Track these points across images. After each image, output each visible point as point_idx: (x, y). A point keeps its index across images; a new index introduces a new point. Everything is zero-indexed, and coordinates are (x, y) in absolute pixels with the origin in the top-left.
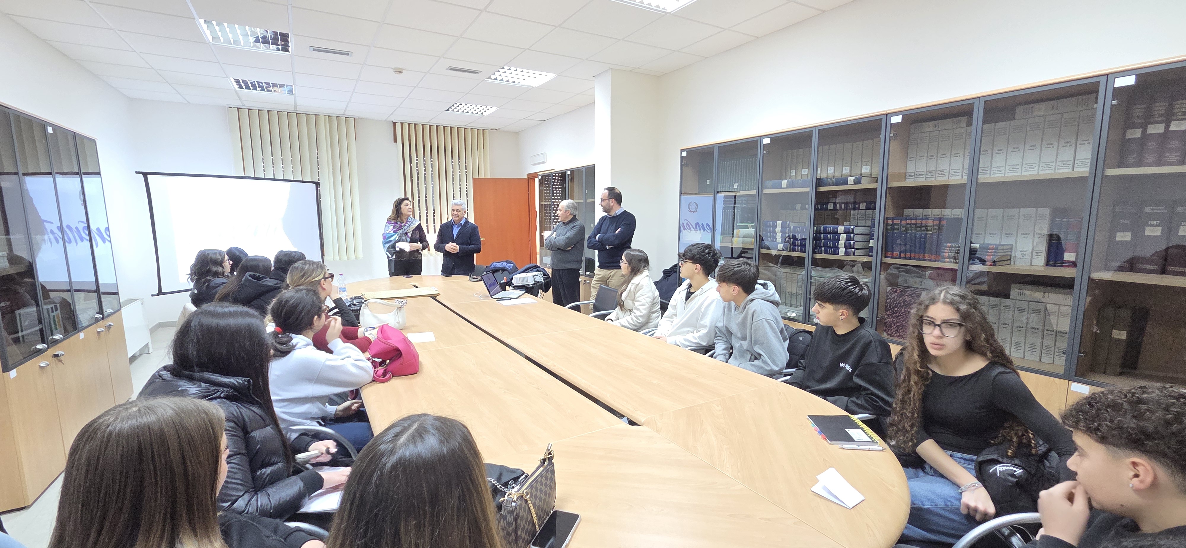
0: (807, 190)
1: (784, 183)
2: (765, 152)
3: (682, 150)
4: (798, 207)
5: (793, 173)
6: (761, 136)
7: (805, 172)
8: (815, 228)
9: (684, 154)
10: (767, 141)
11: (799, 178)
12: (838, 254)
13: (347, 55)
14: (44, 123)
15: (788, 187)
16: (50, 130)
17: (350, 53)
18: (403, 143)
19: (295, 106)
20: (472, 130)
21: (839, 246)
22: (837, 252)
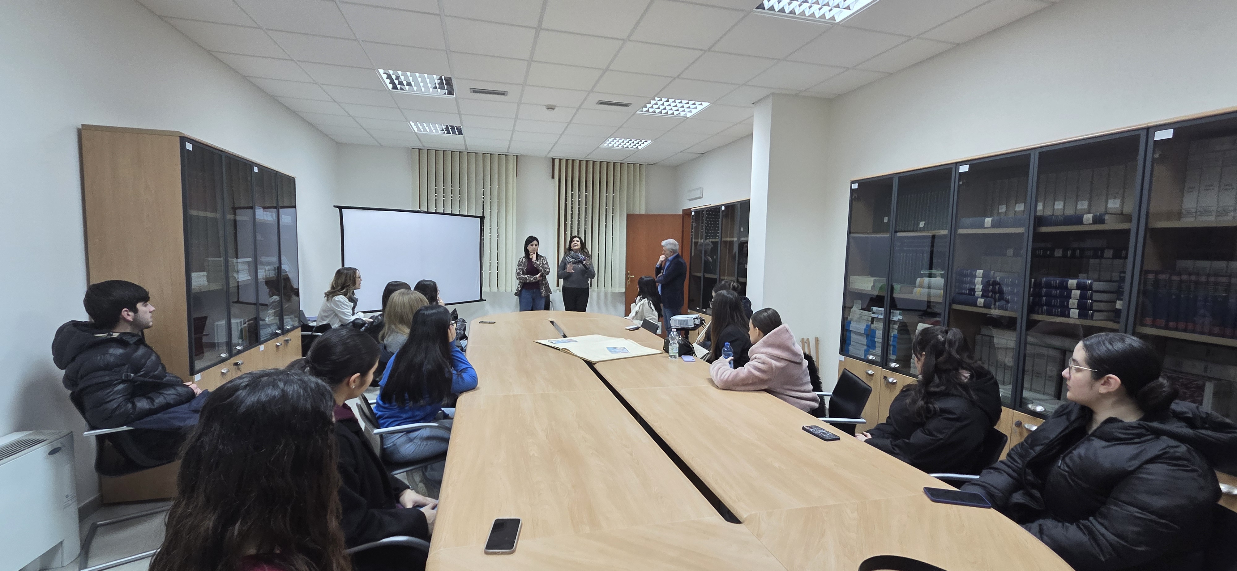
0: (1020, 230)
1: (988, 221)
2: (961, 183)
3: (853, 182)
4: (1010, 252)
5: (1003, 209)
6: (956, 163)
7: (1020, 207)
8: (1033, 280)
9: (855, 186)
10: (964, 169)
11: (1011, 214)
12: (1068, 316)
13: (503, 94)
14: (251, 163)
15: (993, 226)
16: (256, 169)
17: (505, 93)
18: (560, 179)
19: (466, 146)
20: (628, 165)
21: (1070, 306)
22: (1067, 314)
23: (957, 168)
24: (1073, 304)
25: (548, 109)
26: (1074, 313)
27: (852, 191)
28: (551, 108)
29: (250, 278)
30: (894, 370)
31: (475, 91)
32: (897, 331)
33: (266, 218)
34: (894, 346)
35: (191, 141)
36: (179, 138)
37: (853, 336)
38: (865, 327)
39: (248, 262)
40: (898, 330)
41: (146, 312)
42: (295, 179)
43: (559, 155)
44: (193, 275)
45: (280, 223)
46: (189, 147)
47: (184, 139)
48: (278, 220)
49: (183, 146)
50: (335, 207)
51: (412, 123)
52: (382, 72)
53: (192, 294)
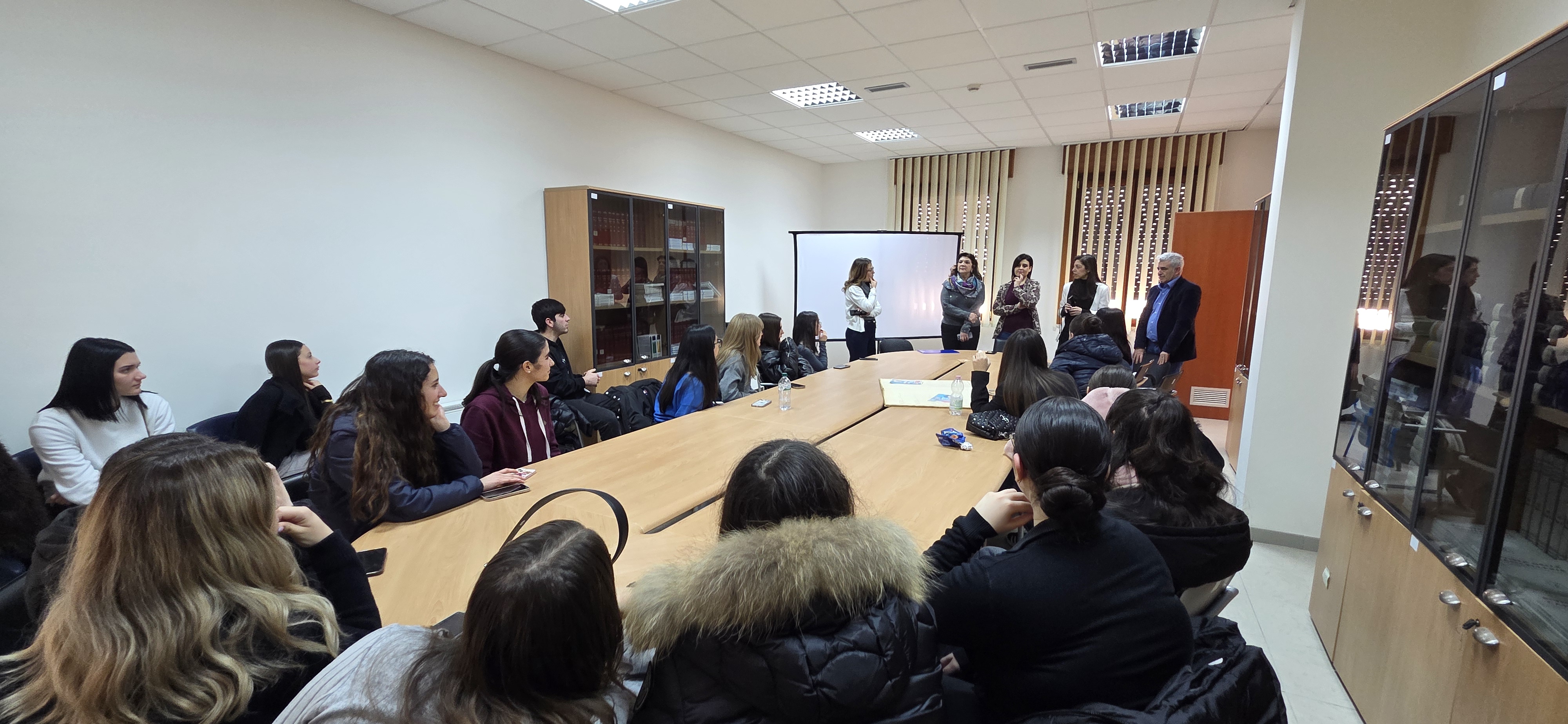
0: (1546, 214)
1: (1519, 195)
3: (1388, 132)
6: (1491, 72)
9: (1389, 139)
10: (1500, 81)
13: (902, 86)
14: (663, 202)
15: (1524, 206)
16: (670, 207)
17: (904, 85)
18: (1071, 174)
19: (940, 147)
20: (1188, 137)
23: (1491, 82)
25: (970, 90)
28: (973, 88)
30: (1374, 494)
31: (875, 90)
33: (685, 248)
35: (595, 191)
36: (586, 191)
41: (562, 322)
42: (723, 210)
43: (1069, 141)
44: (597, 296)
45: (701, 252)
46: (594, 196)
47: (590, 191)
48: (697, 249)
49: (589, 195)
50: (790, 232)
51: (859, 134)
52: (778, 93)
53: (596, 311)
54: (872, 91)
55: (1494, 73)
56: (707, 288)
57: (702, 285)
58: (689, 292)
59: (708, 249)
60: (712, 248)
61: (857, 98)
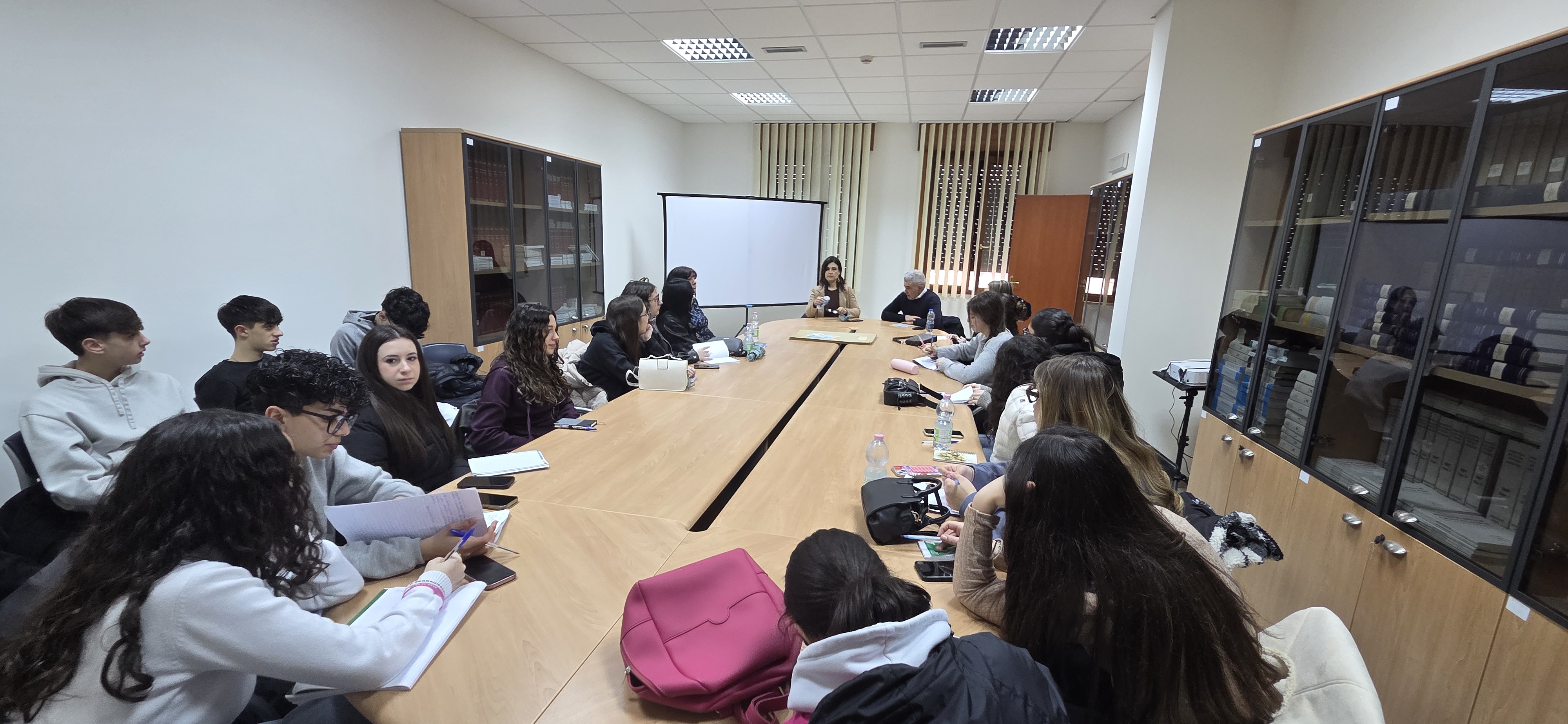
1: (1411, 198)
2: (1384, 131)
3: (1257, 136)
6: (1382, 95)
9: (1259, 143)
10: (1392, 104)
12: (1487, 374)
13: (801, 50)
14: (542, 153)
15: (1416, 208)
16: (549, 159)
17: (803, 49)
18: (926, 151)
19: (808, 115)
20: (1025, 125)
21: (1494, 357)
22: (1486, 370)
23: (1383, 103)
24: (1500, 351)
25: (863, 61)
26: (1498, 368)
27: (1254, 150)
28: (866, 60)
29: (543, 264)
30: (1254, 438)
31: (770, 51)
32: (1274, 380)
33: (563, 207)
34: (1265, 403)
35: (471, 136)
36: (461, 135)
37: (1225, 383)
38: (1237, 371)
39: (542, 249)
40: (1277, 379)
42: (600, 166)
43: (925, 119)
44: (476, 258)
45: (580, 212)
46: (470, 142)
47: (465, 136)
48: (576, 209)
49: (464, 141)
50: (658, 194)
51: (735, 94)
52: (668, 42)
53: (475, 276)
54: (768, 52)
55: (1385, 96)
56: (585, 252)
57: (582, 248)
58: (569, 256)
59: (586, 209)
60: (589, 208)
61: (749, 56)
